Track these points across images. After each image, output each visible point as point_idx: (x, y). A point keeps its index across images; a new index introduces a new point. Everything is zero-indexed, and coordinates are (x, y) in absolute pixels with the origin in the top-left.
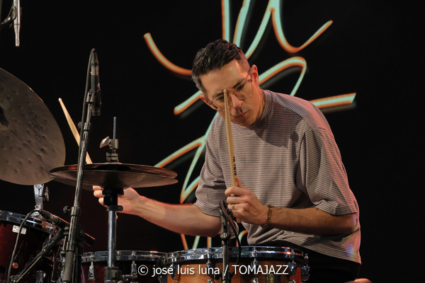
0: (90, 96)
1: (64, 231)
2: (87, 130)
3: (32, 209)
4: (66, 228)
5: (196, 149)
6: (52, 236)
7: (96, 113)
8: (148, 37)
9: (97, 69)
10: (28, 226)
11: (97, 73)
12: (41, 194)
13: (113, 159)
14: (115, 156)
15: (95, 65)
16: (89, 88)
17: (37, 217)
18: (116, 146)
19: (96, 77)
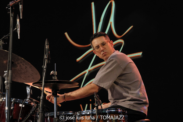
0: (46, 56)
1: (38, 105)
2: (45, 69)
3: (26, 98)
4: (39, 104)
5: (85, 74)
6: (34, 107)
7: (48, 62)
8: (66, 34)
9: (48, 46)
10: (25, 104)
11: (49, 48)
12: (29, 92)
13: (55, 79)
14: (56, 78)
15: (48, 45)
16: (46, 53)
17: (28, 100)
18: (56, 74)
19: (48, 49)
